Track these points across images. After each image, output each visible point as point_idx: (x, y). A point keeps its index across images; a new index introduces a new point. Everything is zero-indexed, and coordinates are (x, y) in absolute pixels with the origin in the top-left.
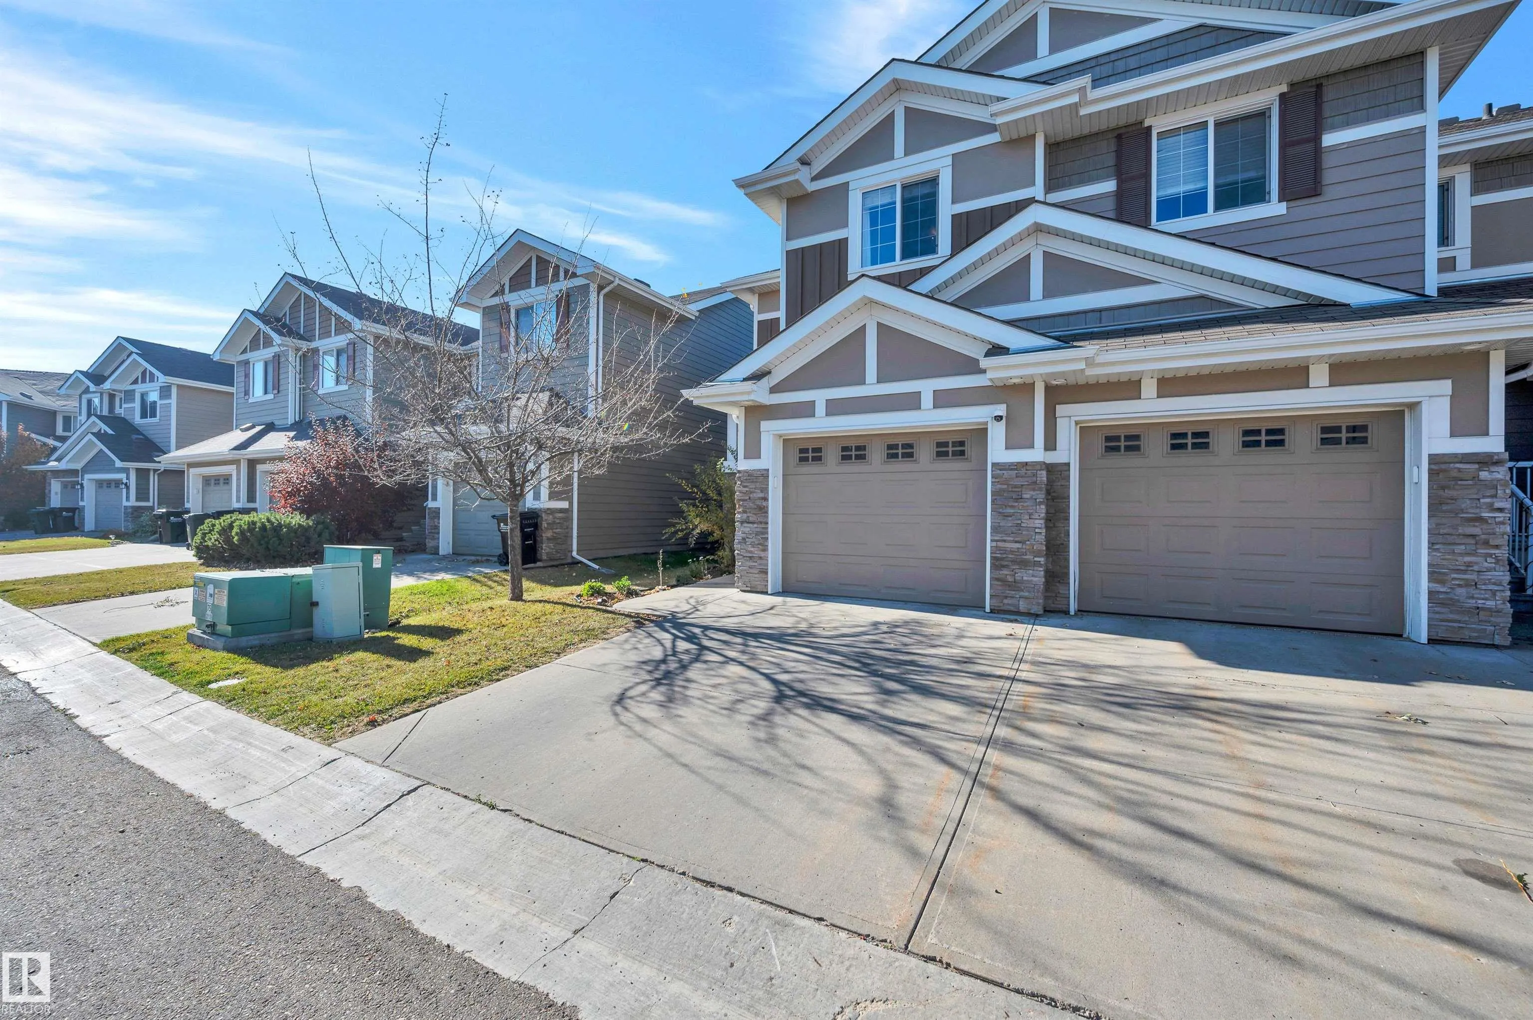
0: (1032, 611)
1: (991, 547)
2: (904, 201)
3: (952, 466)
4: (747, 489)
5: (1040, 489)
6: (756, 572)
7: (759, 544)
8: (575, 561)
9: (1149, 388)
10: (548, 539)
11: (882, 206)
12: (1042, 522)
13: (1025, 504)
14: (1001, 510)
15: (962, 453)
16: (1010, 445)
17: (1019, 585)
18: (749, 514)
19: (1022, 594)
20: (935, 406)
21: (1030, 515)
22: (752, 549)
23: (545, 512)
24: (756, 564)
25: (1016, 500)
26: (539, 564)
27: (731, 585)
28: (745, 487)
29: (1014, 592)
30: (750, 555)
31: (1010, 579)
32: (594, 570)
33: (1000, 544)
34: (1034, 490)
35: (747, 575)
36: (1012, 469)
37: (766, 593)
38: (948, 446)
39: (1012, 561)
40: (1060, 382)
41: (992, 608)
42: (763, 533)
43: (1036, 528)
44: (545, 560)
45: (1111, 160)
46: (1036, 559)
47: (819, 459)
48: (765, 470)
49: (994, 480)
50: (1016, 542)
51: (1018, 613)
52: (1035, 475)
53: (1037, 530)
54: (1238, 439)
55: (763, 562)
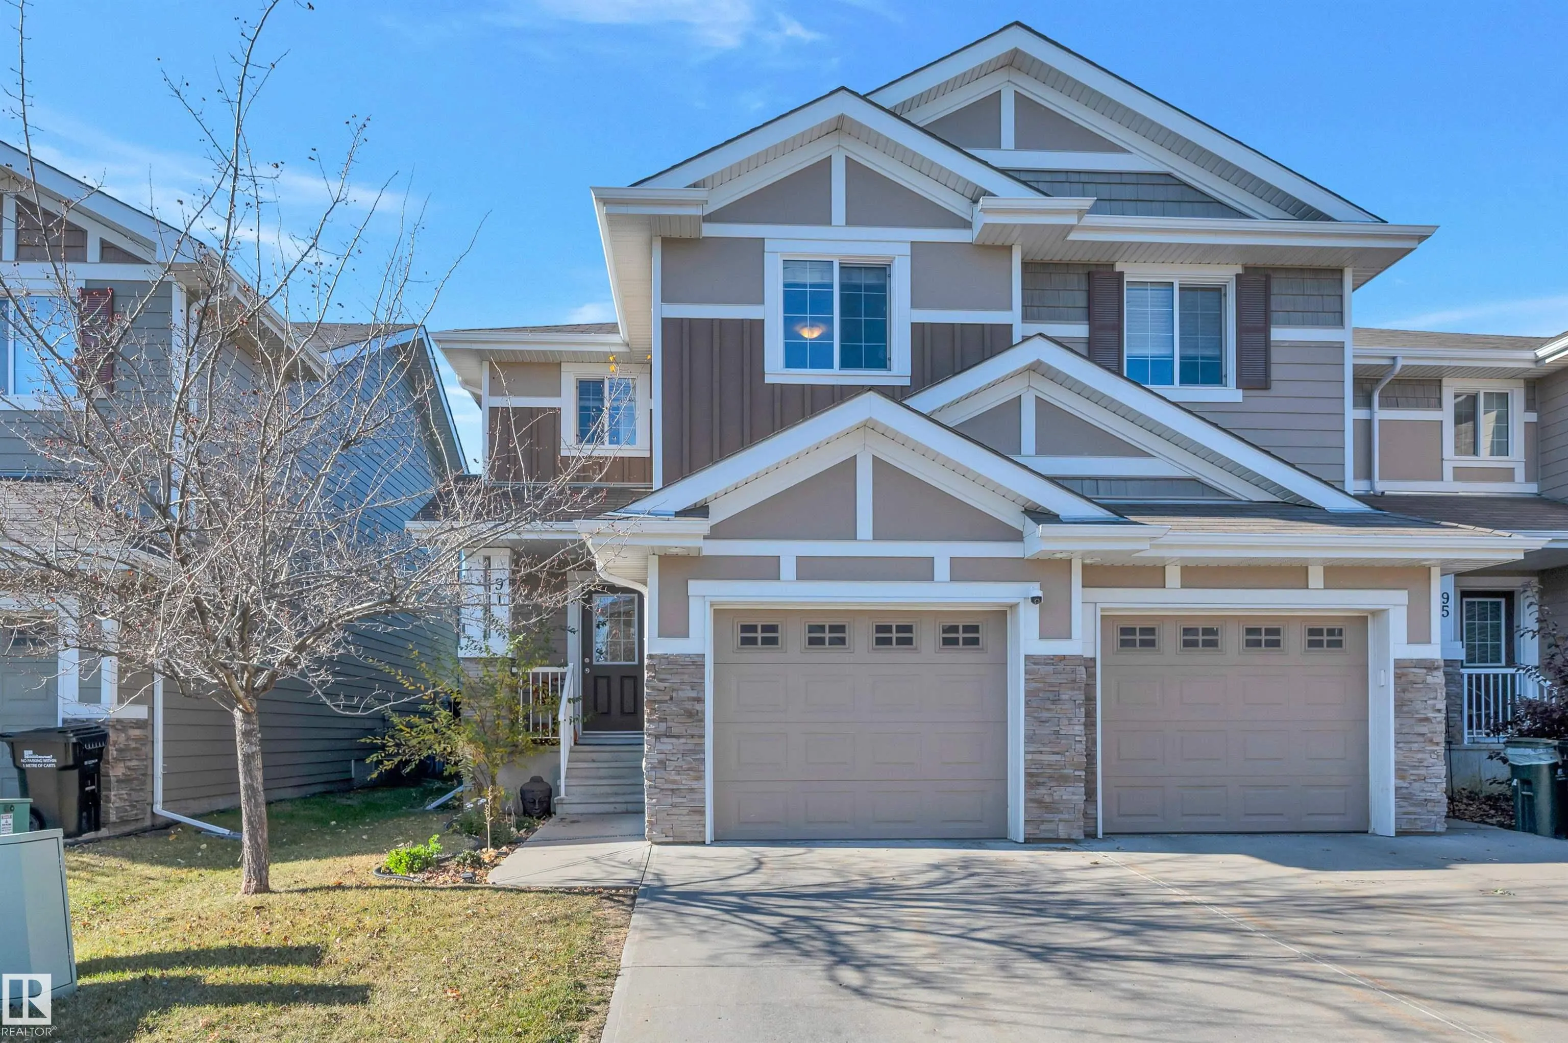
0: (1073, 837)
1: (1025, 761)
2: (843, 287)
3: (962, 656)
4: (666, 685)
5: (1079, 689)
6: (685, 812)
7: (689, 769)
8: (158, 822)
9: (1173, 576)
10: (119, 781)
11: (812, 286)
12: (1082, 728)
13: (1064, 707)
14: (1036, 715)
15: (975, 641)
16: (1044, 635)
17: (1058, 806)
18: (670, 724)
19: (1062, 816)
20: (953, 579)
21: (1070, 719)
22: (677, 778)
23: (113, 726)
24: (684, 800)
25: (1054, 702)
26: (104, 832)
27: (640, 836)
28: (661, 680)
29: (1052, 815)
30: (674, 787)
31: (1047, 799)
32: (221, 837)
33: (1037, 757)
34: (1073, 689)
35: (668, 818)
36: (1047, 664)
37: (703, 843)
38: (957, 632)
39: (1050, 777)
40: (1097, 560)
41: (1027, 836)
42: (693, 752)
43: (1076, 735)
44: (114, 823)
45: (1081, 299)
46: (1077, 773)
47: (773, 641)
48: (698, 655)
49: (1028, 677)
50: (1054, 753)
51: (1058, 840)
52: (1073, 671)
53: (1078, 738)
54: (1242, 637)
55: (697, 796)
